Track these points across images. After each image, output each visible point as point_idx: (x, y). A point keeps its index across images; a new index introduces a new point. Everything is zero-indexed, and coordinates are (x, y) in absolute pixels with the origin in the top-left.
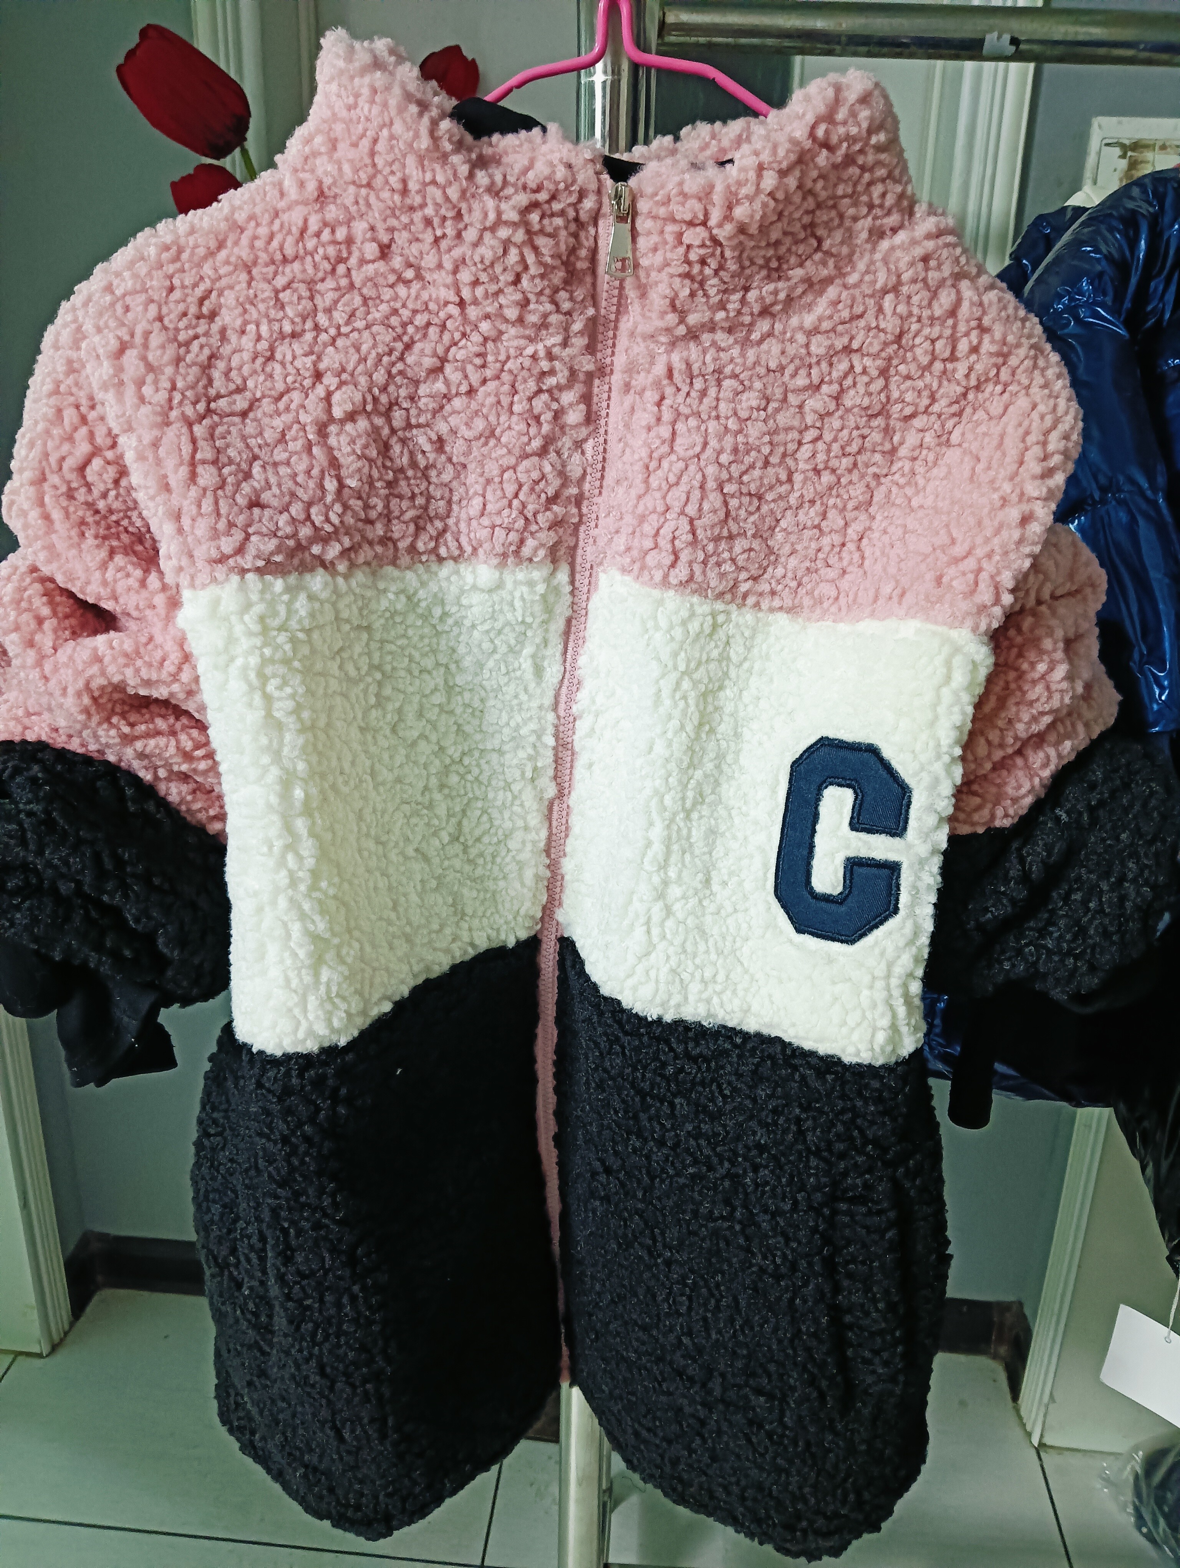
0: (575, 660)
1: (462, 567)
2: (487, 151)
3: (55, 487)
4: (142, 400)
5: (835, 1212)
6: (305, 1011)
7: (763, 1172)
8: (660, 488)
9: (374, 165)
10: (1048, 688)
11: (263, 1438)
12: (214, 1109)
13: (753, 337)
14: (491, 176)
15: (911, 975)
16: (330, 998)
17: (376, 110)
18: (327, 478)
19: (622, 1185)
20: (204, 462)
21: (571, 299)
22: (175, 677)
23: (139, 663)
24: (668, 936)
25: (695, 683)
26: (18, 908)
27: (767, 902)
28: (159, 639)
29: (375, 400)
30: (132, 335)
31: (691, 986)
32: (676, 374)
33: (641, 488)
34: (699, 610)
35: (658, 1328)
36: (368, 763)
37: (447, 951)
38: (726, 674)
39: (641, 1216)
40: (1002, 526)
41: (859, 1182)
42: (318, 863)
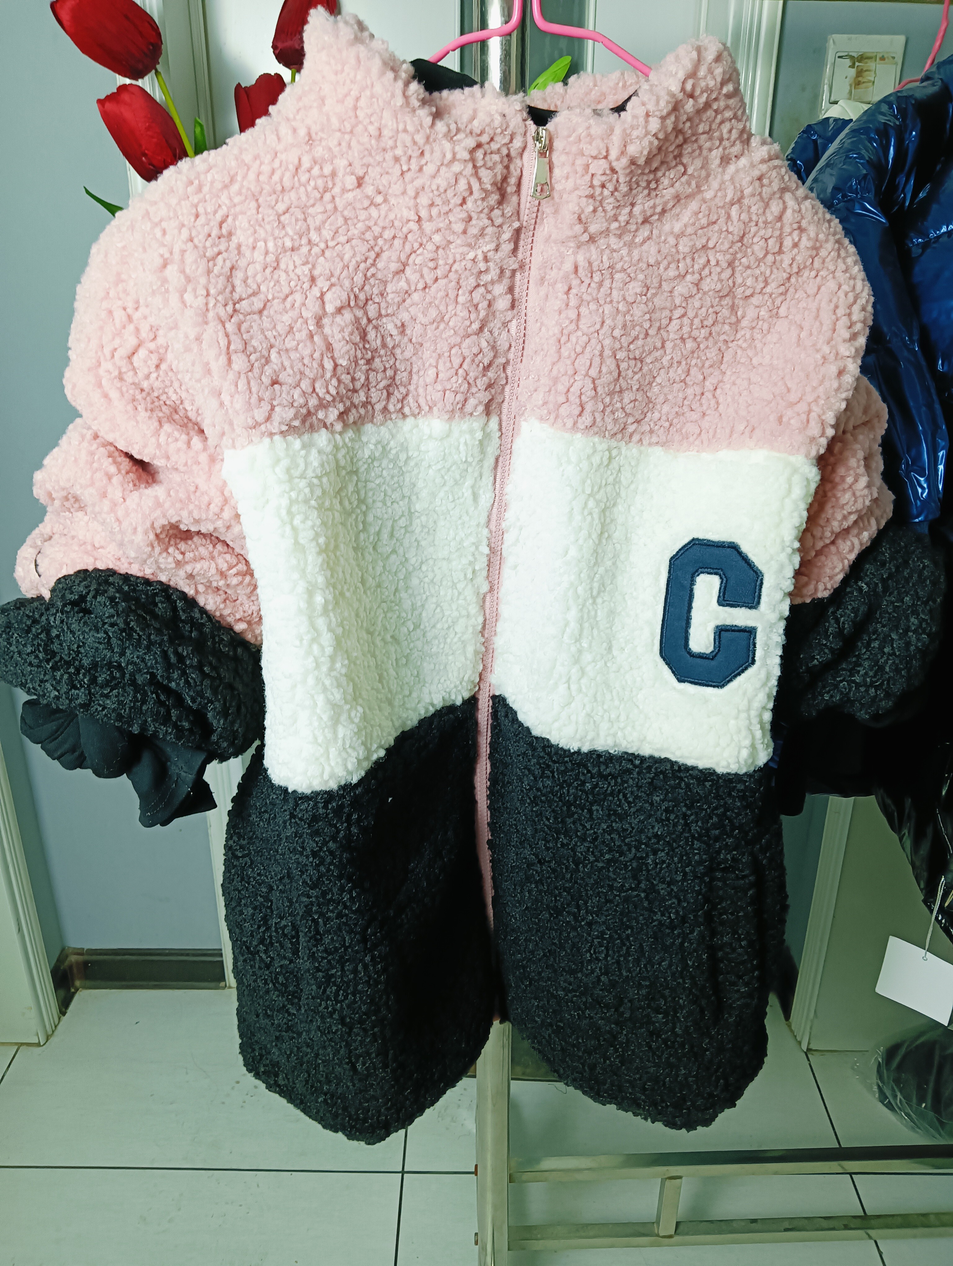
0: (502, 489)
1: (421, 421)
2: (441, 104)
3: (109, 372)
4: (185, 304)
5: (712, 879)
6: (328, 759)
7: (661, 854)
8: (569, 357)
9: (356, 117)
10: (854, 494)
11: (287, 1077)
12: (240, 838)
13: (637, 240)
14: (447, 126)
15: (764, 708)
16: (345, 749)
17: (359, 76)
18: (325, 359)
19: (554, 871)
20: (236, 351)
21: (502, 215)
22: (218, 516)
23: (191, 506)
24: (584, 689)
25: (598, 502)
26: (107, 696)
27: (655, 661)
28: (203, 487)
29: (356, 297)
30: (171, 253)
31: (601, 725)
32: (581, 270)
33: (555, 357)
34: (600, 447)
35: (582, 972)
36: (360, 574)
37: (415, 710)
38: (618, 494)
39: (569, 893)
40: (824, 377)
41: (729, 857)
42: (335, 648)
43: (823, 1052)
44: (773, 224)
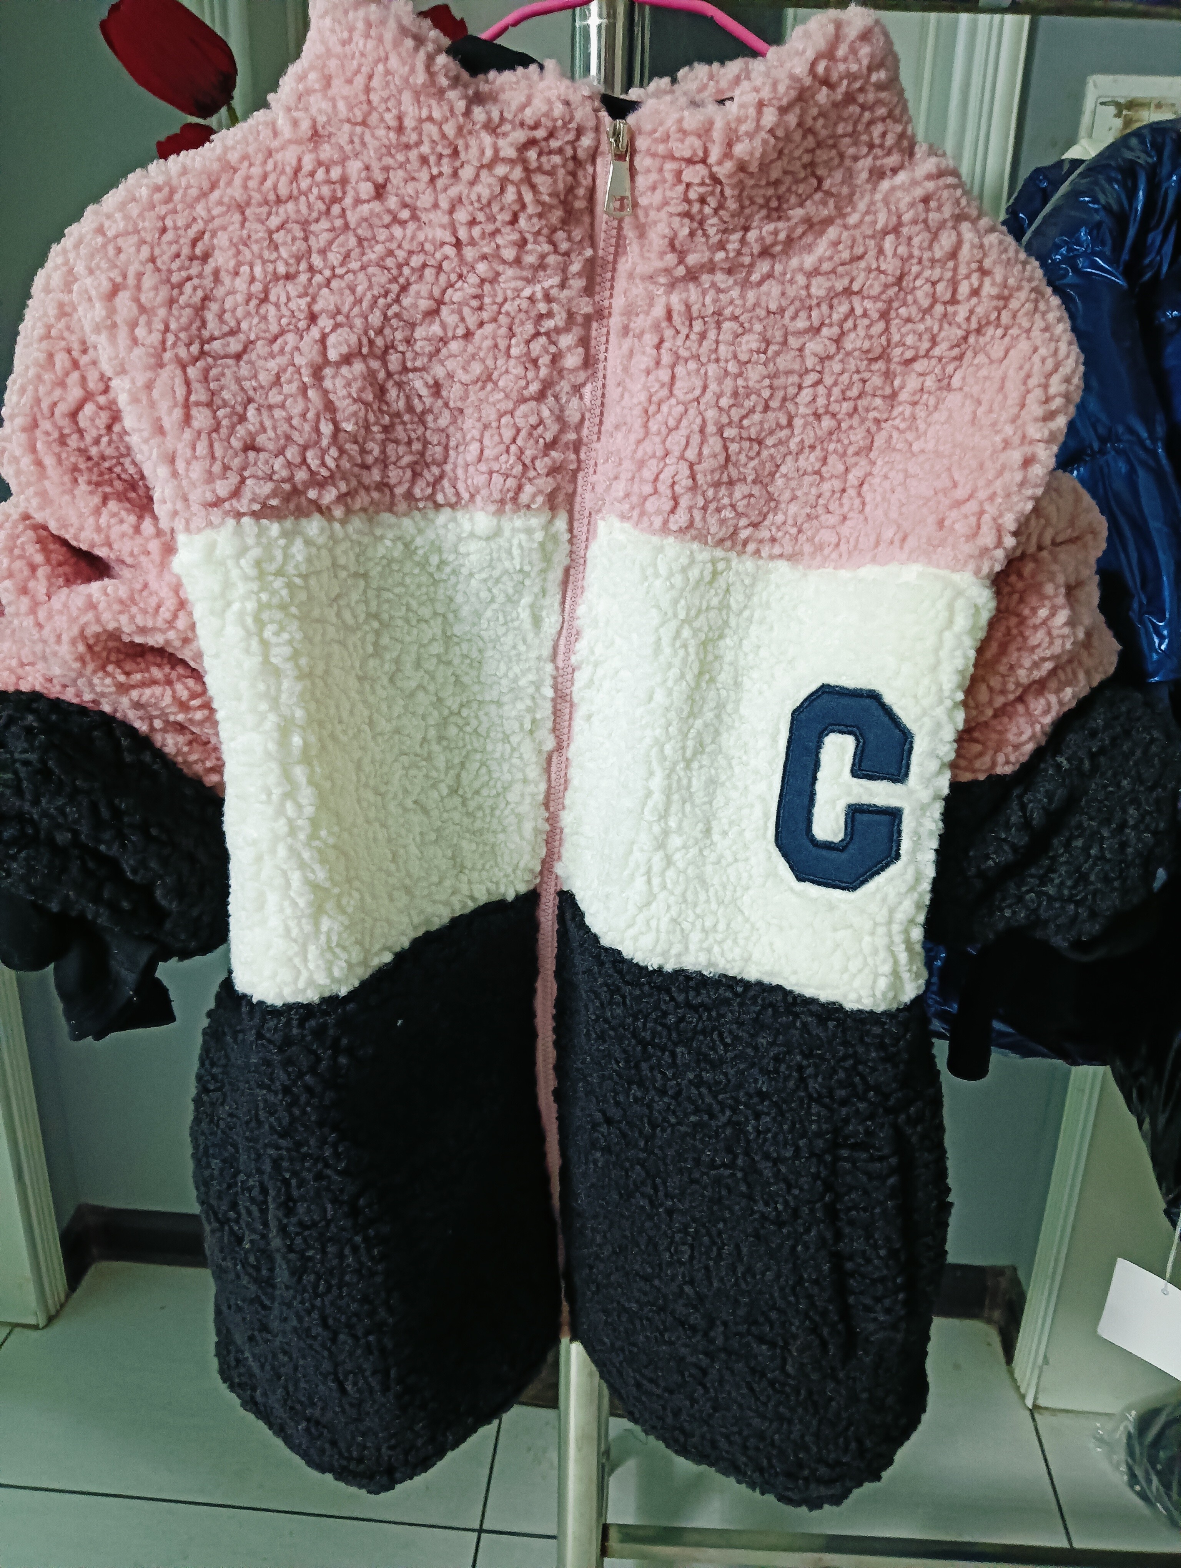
0: (573, 610)
1: (459, 514)
2: (484, 88)
3: (47, 433)
4: (135, 341)
5: (837, 1159)
6: (305, 960)
7: (765, 1120)
8: (658, 434)
9: (369, 102)
10: (1049, 634)
11: (265, 1394)
12: (213, 1064)
13: (753, 278)
14: (488, 113)
15: (912, 921)
16: (330, 948)
17: (371, 44)
18: (323, 421)
19: (624, 1135)
20: (198, 404)
21: (569, 239)
22: (171, 624)
23: (134, 609)
24: (669, 886)
25: (695, 632)
26: (14, 858)
27: (768, 852)
28: (154, 585)
29: (371, 342)
30: (125, 277)
31: (692, 935)
32: (675, 316)
33: (640, 433)
34: (699, 557)
35: (660, 1278)
36: (366, 713)
37: (447, 903)
38: (726, 623)
39: (642, 1166)
40: (1003, 468)
41: (861, 1129)
42: (318, 809)
43: (1054, 1411)
44: (943, 262)
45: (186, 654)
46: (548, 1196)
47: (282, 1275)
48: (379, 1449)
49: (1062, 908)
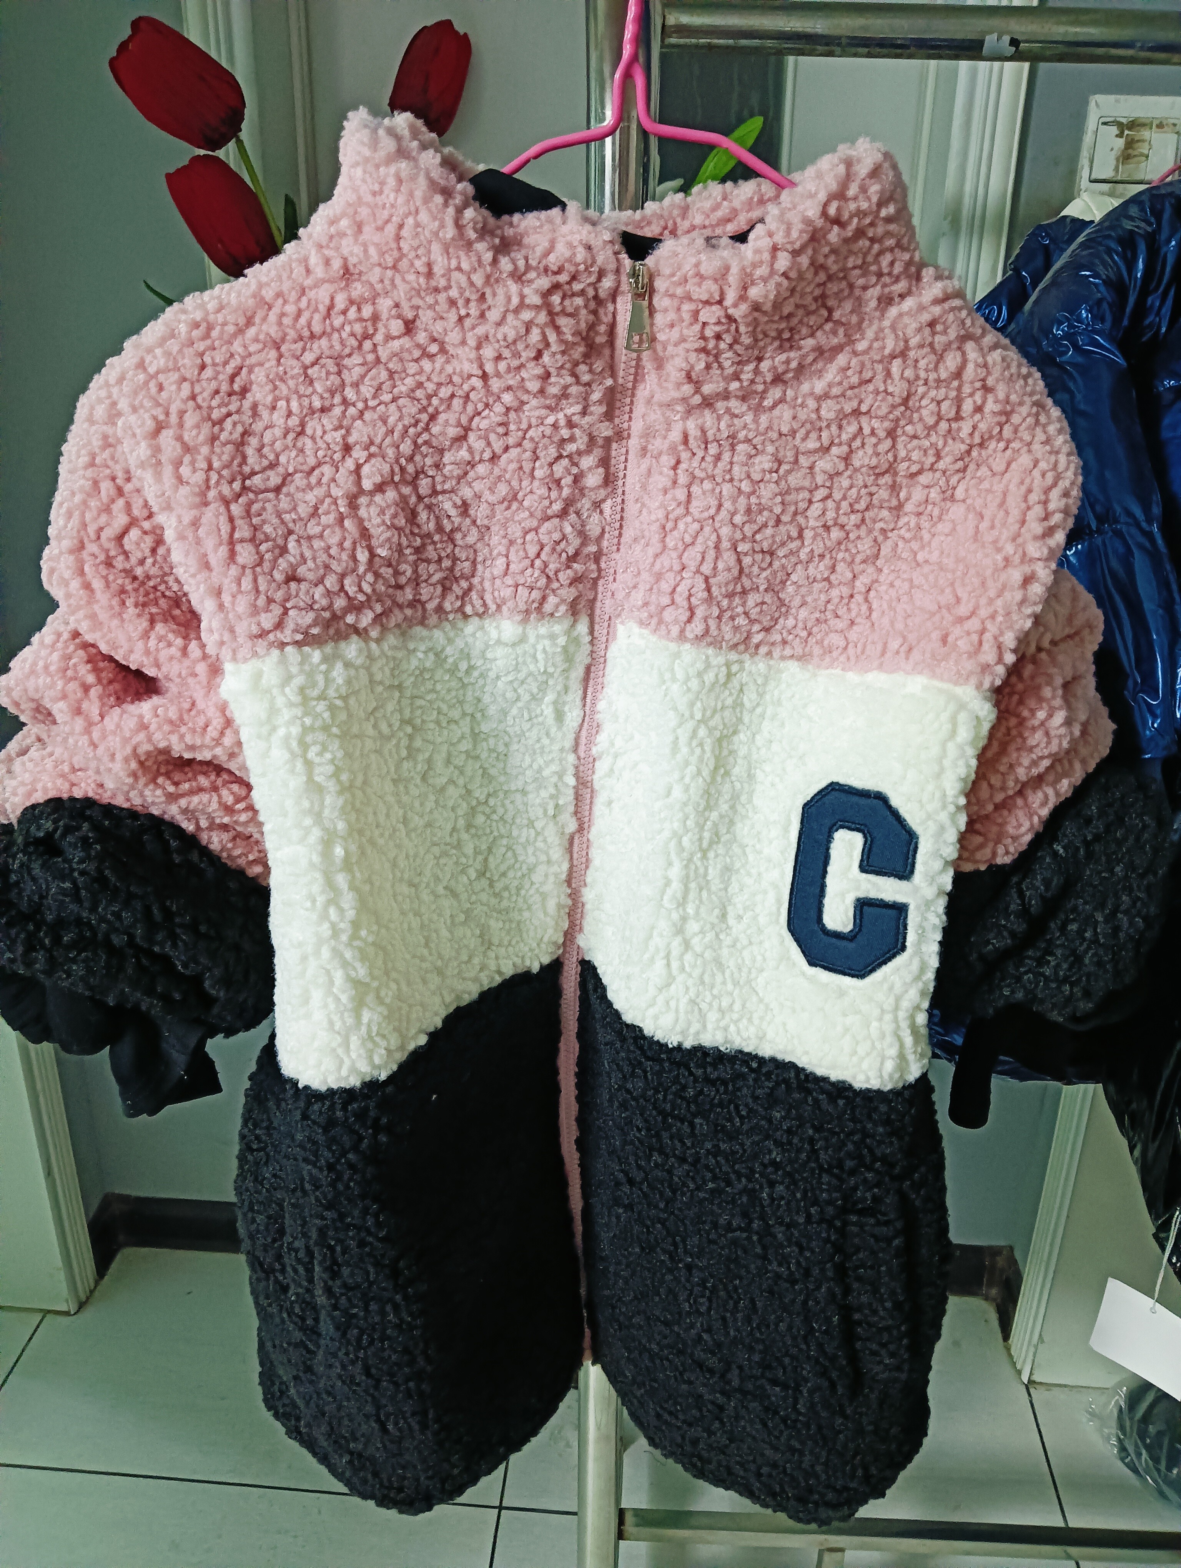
0: (594, 704)
1: (487, 622)
2: (509, 232)
3: (94, 556)
4: (180, 480)
5: (845, 1224)
6: (348, 1050)
7: (779, 1188)
8: (675, 549)
9: (400, 249)
10: (1047, 734)
11: (308, 1425)
12: (256, 1126)
13: (765, 403)
14: (514, 262)
15: (917, 1008)
16: (370, 1037)
17: (401, 200)
18: (359, 550)
19: (645, 1195)
20: (242, 540)
21: (591, 371)
22: (218, 742)
23: (183, 729)
24: (687, 969)
25: (711, 730)
26: (74, 961)
27: (781, 936)
28: (200, 705)
29: (403, 469)
30: (167, 414)
31: (709, 1015)
32: (691, 441)
33: (658, 547)
34: (714, 662)
35: (679, 1324)
36: (401, 812)
37: (476, 979)
38: (740, 720)
39: (663, 1224)
40: (1004, 587)
41: (868, 1195)
42: (358, 914)
43: (1049, 1386)
44: (947, 382)
45: (233, 766)
46: (572, 1235)
47: (326, 1327)
48: (417, 1480)
49: (1059, 988)
